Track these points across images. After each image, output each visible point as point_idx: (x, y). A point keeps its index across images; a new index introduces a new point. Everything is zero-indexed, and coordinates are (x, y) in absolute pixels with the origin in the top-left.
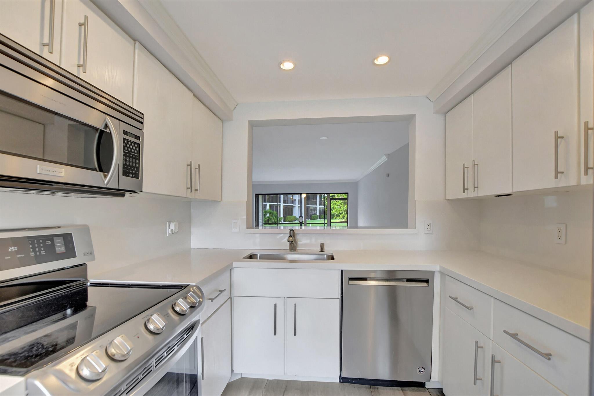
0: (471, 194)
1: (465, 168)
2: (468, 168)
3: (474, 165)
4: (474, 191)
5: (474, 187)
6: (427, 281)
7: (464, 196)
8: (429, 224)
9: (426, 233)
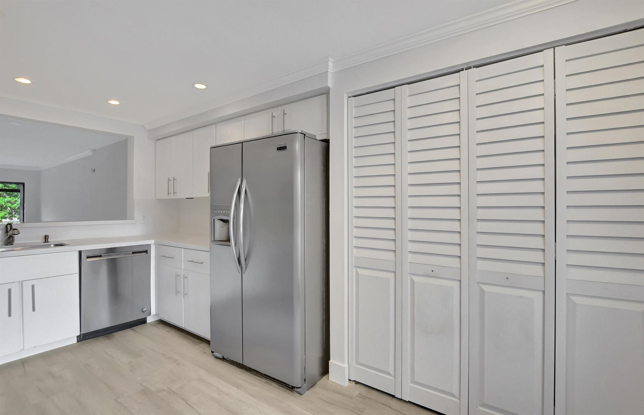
0: (172, 197)
1: (169, 180)
2: (170, 180)
3: (174, 179)
4: (174, 195)
5: (174, 193)
6: (146, 252)
7: (169, 197)
8: (144, 216)
9: (142, 223)
